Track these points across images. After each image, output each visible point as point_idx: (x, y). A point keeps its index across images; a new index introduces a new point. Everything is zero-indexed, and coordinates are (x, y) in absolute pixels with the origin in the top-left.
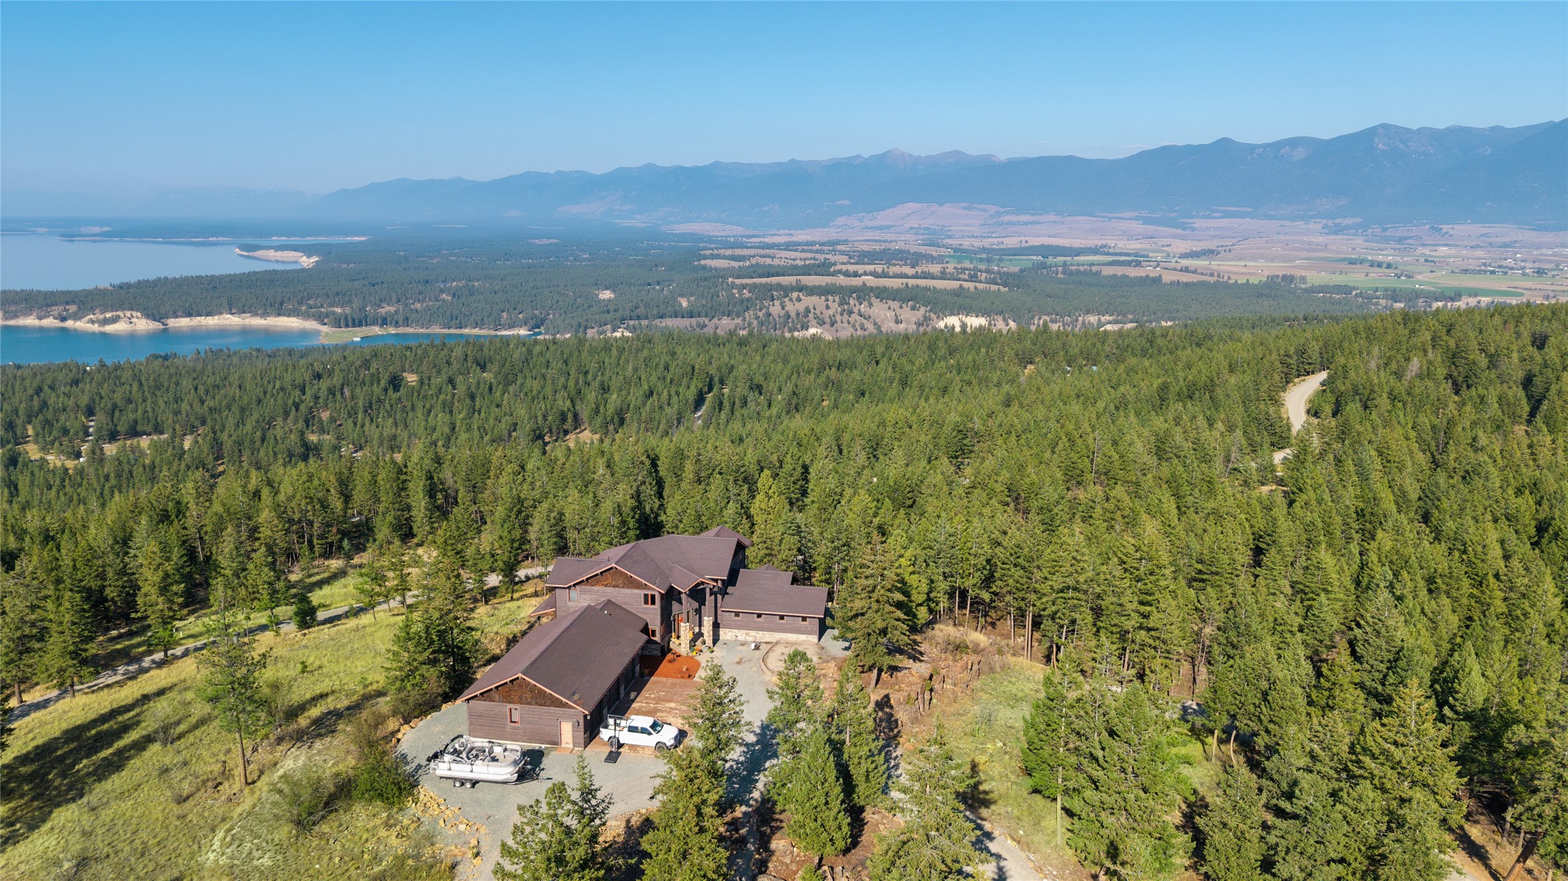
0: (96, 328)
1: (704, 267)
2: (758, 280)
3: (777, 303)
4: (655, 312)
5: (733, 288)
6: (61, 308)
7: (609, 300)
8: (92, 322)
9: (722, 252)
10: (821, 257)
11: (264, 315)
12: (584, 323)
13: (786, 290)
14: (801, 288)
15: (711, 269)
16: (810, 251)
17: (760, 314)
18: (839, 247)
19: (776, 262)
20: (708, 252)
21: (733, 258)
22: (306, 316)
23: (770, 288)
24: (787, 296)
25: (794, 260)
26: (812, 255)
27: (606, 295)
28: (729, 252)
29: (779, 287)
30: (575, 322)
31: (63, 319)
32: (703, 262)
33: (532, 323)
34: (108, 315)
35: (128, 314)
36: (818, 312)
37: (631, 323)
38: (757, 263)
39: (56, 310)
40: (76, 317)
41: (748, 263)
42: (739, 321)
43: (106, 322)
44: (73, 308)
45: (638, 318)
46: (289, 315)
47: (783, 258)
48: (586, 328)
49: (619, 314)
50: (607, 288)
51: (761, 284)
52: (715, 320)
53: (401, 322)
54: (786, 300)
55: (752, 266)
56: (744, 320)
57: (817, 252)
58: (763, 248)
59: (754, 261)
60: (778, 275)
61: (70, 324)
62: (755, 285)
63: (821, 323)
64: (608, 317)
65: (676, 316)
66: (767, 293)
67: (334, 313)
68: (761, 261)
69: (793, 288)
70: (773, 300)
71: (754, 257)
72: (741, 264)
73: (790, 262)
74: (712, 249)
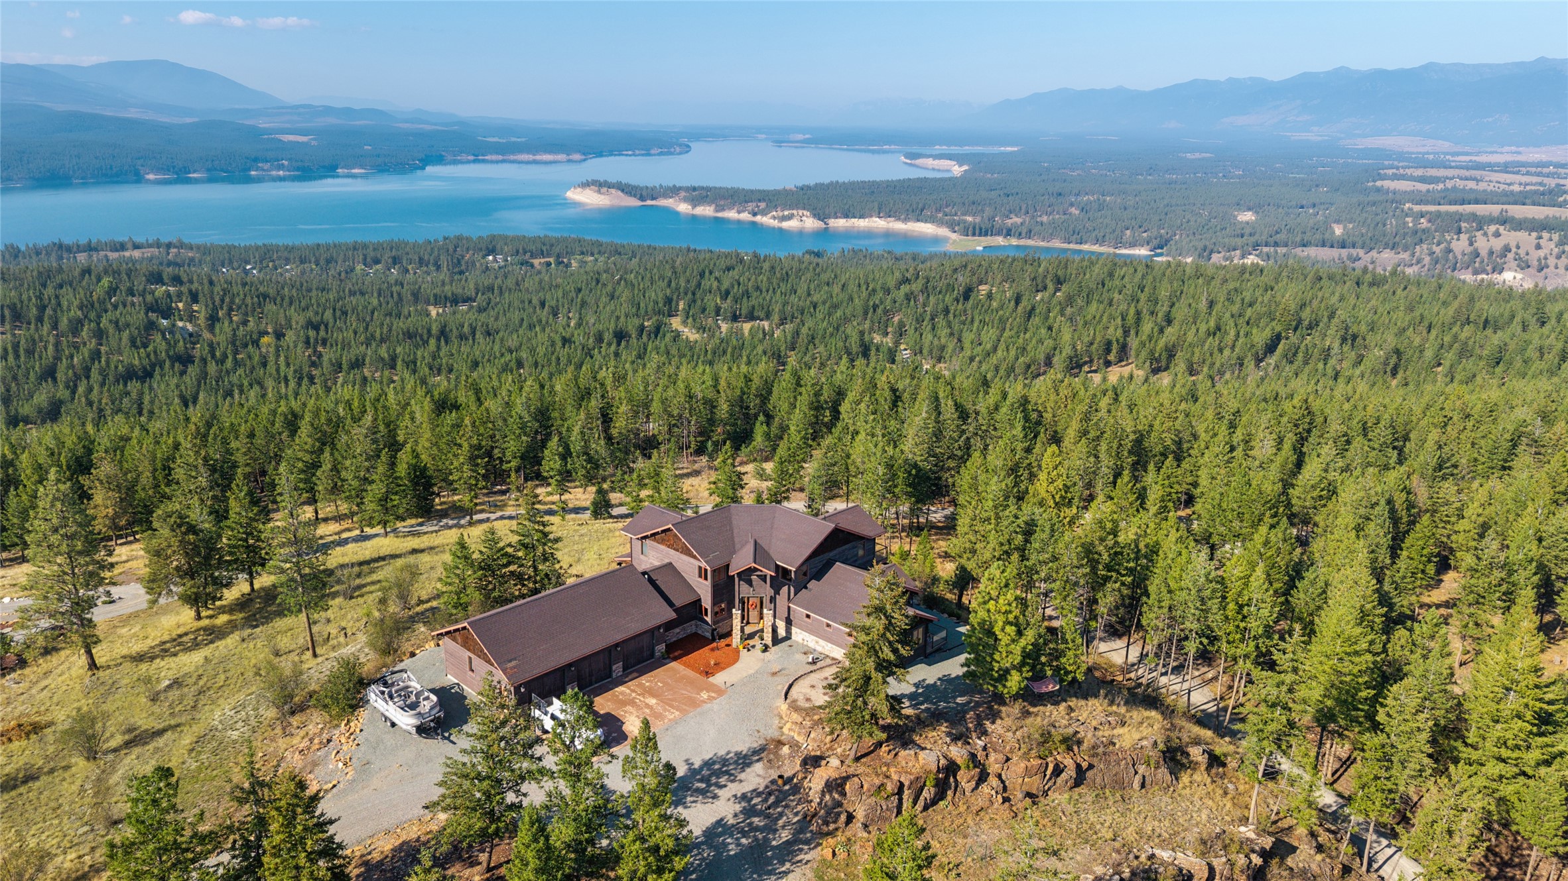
0: (775, 223)
1: (1378, 190)
2: (1444, 208)
3: (1464, 237)
4: (1298, 239)
5: (1407, 215)
6: (755, 204)
7: (1247, 223)
8: (774, 218)
9: (1409, 172)
10: (1552, 183)
11: (906, 220)
12: (1211, 247)
13: (1480, 223)
14: (1503, 221)
15: (1388, 191)
16: (1538, 174)
17: (1437, 249)
19: (1482, 186)
20: (1390, 172)
21: (1423, 180)
22: (940, 223)
23: (1460, 217)
24: (1481, 229)
25: (1509, 185)
26: (1539, 179)
27: (1247, 216)
28: (1419, 172)
29: (1473, 217)
30: (1200, 245)
31: (755, 214)
32: (1379, 183)
33: (1155, 242)
34: (786, 213)
35: (800, 212)
36: (1522, 252)
37: (1265, 249)
38: (1454, 188)
39: (751, 206)
40: (764, 213)
41: (1441, 186)
42: (1405, 256)
43: (783, 219)
44: (763, 205)
45: (1276, 244)
46: (926, 222)
47: (1494, 182)
48: (1211, 252)
49: (1253, 239)
50: (1249, 209)
51: (1447, 213)
52: (1374, 253)
53: (1023, 235)
54: (1479, 234)
55: (1446, 190)
56: (1413, 255)
57: (1548, 175)
58: (1468, 168)
59: (1449, 184)
60: (1477, 202)
61: (758, 218)
62: (1439, 214)
63: (1524, 265)
64: (1239, 241)
65: (1323, 245)
66: (1454, 224)
67: (965, 222)
68: (1460, 184)
69: (1491, 220)
70: (1459, 232)
71: (1451, 179)
72: (1431, 187)
73: (1502, 187)
74: (1398, 168)
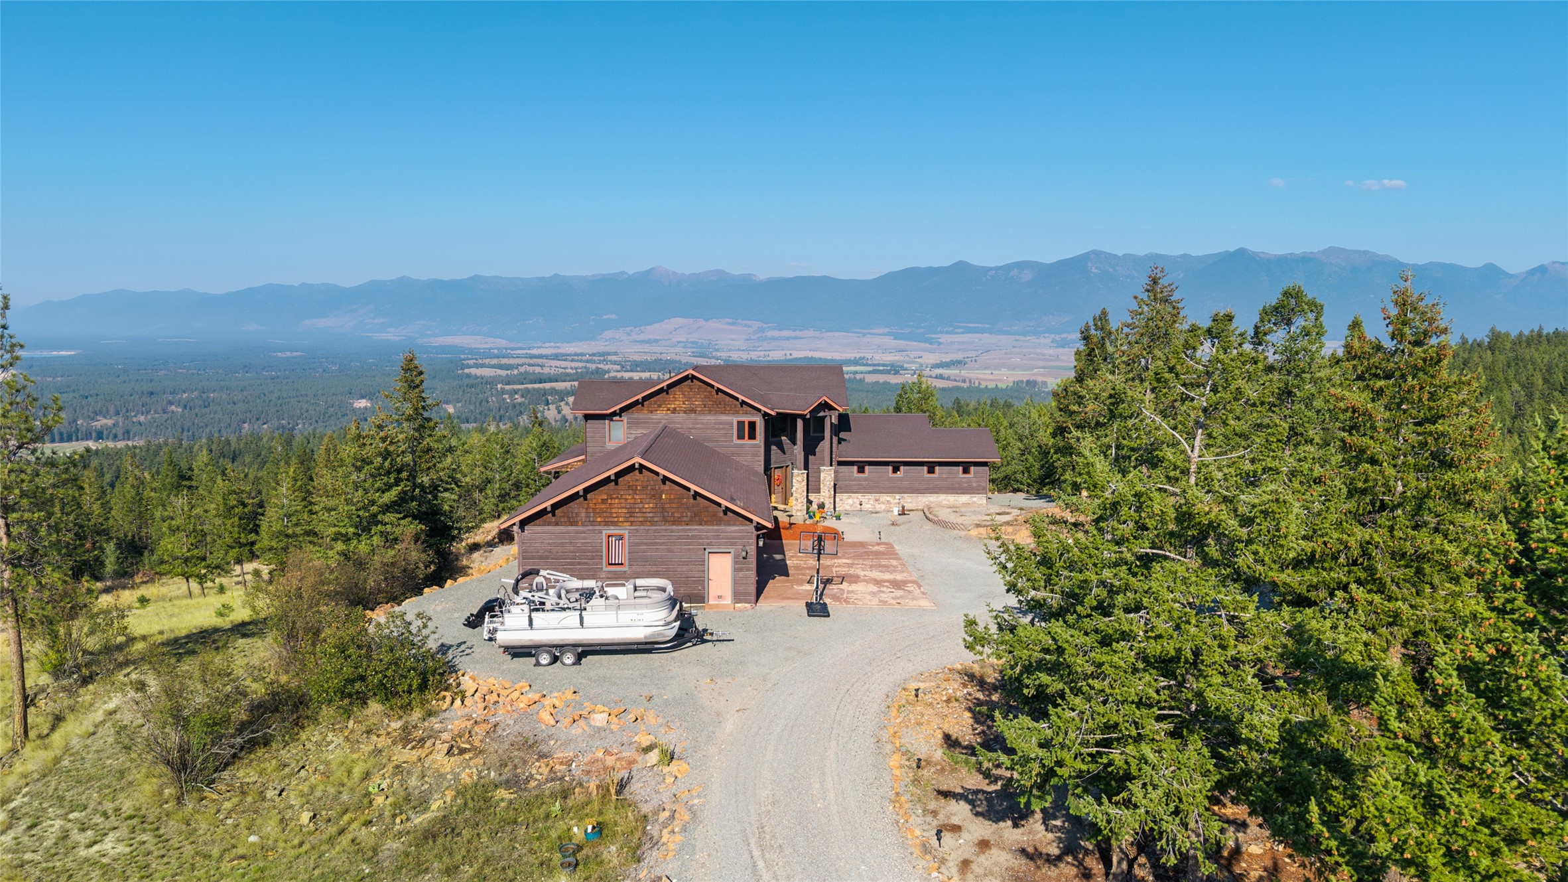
1: (469, 376)
3: (552, 407)
5: (503, 394)
7: (366, 408)
9: (487, 361)
10: (593, 366)
13: (561, 395)
15: (476, 377)
16: (581, 361)
18: (610, 358)
19: (546, 370)
20: (471, 362)
21: (501, 367)
23: (545, 393)
24: (562, 400)
25: (565, 368)
26: (584, 364)
27: (362, 404)
28: (494, 362)
29: (554, 391)
32: (467, 371)
38: (526, 372)
41: (516, 372)
47: (553, 366)
50: (362, 397)
51: (534, 389)
53: (120, 436)
54: (562, 404)
55: (521, 374)
57: (587, 361)
58: (531, 358)
59: (522, 369)
60: (551, 381)
62: (528, 390)
66: (541, 398)
68: (530, 369)
69: (568, 393)
70: (548, 404)
71: (522, 366)
72: (509, 372)
73: (561, 370)
74: (476, 359)
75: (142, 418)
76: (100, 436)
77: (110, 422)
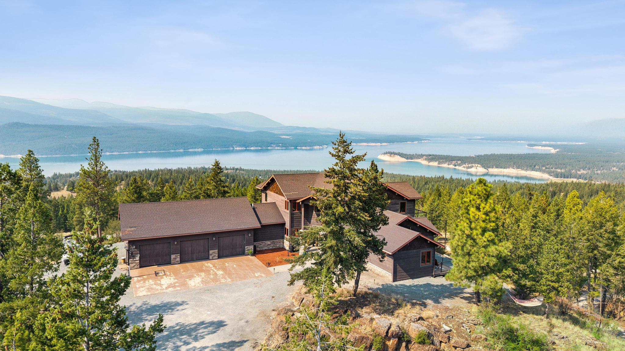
0: (465, 169)
6: (456, 161)
31: (455, 166)
34: (470, 165)
35: (476, 165)
40: (459, 165)
43: (468, 168)
44: (459, 162)
46: (537, 171)
67: (557, 171)
75: (599, 172)
76: (580, 177)
77: (585, 172)
